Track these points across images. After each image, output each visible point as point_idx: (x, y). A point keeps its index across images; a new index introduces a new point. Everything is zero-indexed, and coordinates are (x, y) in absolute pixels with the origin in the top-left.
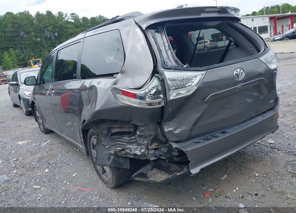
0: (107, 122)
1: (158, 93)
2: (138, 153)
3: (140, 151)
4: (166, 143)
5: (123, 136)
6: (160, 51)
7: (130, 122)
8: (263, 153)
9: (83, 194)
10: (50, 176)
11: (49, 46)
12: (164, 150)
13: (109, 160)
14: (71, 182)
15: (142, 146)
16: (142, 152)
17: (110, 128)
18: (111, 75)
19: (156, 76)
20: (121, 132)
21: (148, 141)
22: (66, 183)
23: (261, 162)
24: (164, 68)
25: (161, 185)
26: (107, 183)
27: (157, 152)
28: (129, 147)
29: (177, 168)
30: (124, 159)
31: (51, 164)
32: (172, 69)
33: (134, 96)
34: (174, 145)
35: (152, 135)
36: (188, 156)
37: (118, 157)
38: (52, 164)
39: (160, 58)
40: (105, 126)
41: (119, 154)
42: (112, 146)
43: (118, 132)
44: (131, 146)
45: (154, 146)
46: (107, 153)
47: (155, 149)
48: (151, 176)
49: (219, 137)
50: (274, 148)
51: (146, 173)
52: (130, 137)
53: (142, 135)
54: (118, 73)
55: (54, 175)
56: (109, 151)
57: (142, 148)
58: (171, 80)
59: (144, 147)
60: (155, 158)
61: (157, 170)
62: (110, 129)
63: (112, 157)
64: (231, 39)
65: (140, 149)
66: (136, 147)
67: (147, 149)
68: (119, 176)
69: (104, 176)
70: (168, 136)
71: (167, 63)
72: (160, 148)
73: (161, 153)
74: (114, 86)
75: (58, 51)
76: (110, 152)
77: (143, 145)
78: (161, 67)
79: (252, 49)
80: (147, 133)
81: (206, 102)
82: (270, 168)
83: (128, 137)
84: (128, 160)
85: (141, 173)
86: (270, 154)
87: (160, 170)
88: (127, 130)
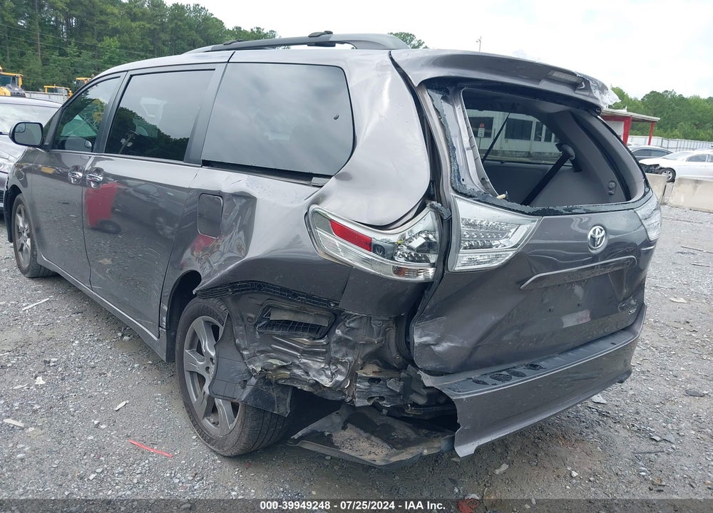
0: (267, 291)
1: (426, 248)
2: (326, 381)
3: (332, 378)
4: (399, 370)
5: (296, 334)
6: (451, 149)
7: (329, 302)
8: (583, 424)
9: (147, 461)
10: (50, 399)
11: (47, 47)
12: (394, 385)
13: (244, 387)
14: (112, 423)
15: (340, 367)
16: (337, 381)
17: (269, 307)
18: (305, 177)
19: (432, 206)
20: (295, 323)
21: (356, 357)
22: (97, 426)
23: (581, 445)
24: (456, 191)
25: (351, 468)
26: (215, 443)
27: (375, 388)
28: (304, 363)
29: (410, 433)
30: (279, 390)
31: (52, 364)
32: (474, 197)
33: (366, 244)
34: (428, 378)
35: (372, 343)
36: (458, 412)
37: (269, 383)
38: (55, 366)
39: (449, 166)
40: (257, 300)
41: (271, 376)
42: (259, 352)
43: (288, 322)
44: (310, 362)
45: (370, 371)
46: (242, 367)
47: (372, 380)
48: (343, 443)
49: (526, 376)
50: (607, 416)
51: (330, 435)
52: (314, 339)
53: (348, 340)
54: (330, 177)
55: (62, 398)
56: (250, 363)
57: (338, 372)
58: (468, 224)
59: (343, 370)
60: (366, 403)
61: (359, 430)
62: (267, 309)
63: (253, 381)
64: (570, 150)
65: (332, 374)
66: (323, 366)
67: (353, 376)
68: (258, 432)
69: (207, 423)
70: (416, 355)
71: (463, 180)
72: (385, 381)
73: (384, 392)
74: (314, 207)
75: (131, 76)
76: (251, 367)
77: (343, 366)
78: (450, 188)
79: (613, 184)
80: (362, 336)
81: (523, 291)
82: (600, 461)
83: (308, 339)
84: (290, 393)
85: (317, 432)
86: (599, 429)
87: (366, 431)
88: (310, 320)
